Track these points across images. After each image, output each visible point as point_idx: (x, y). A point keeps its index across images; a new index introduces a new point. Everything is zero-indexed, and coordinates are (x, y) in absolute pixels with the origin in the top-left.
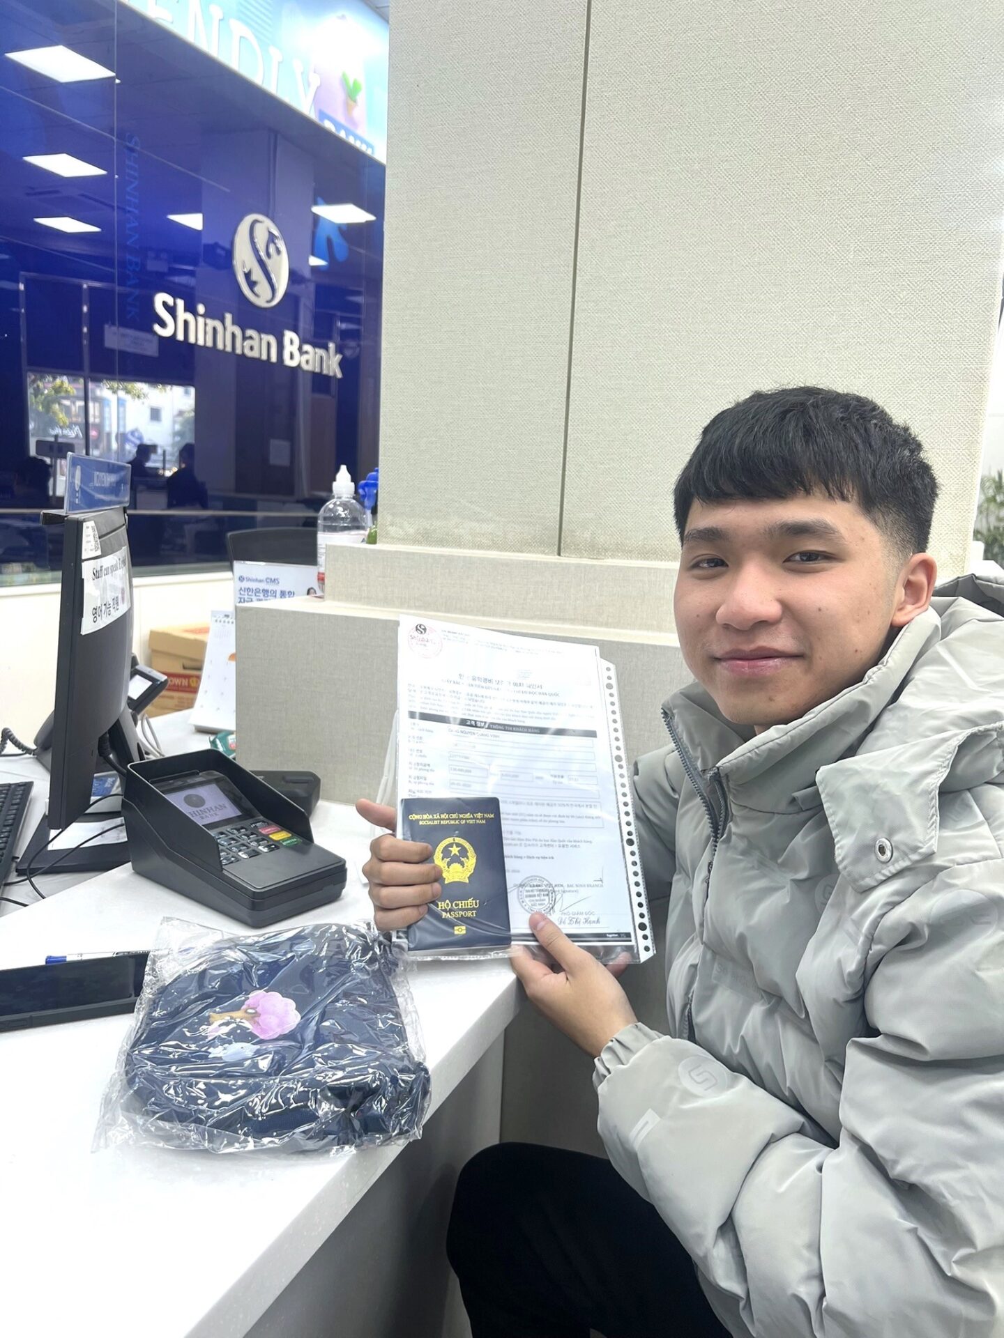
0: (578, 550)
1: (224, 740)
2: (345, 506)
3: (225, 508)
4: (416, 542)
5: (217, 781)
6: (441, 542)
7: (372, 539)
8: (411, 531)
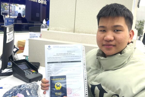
0: (77, 32)
1: (27, 57)
2: (45, 25)
3: (30, 23)
4: (54, 30)
5: (25, 63)
6: (58, 30)
7: (48, 30)
8: (54, 29)
